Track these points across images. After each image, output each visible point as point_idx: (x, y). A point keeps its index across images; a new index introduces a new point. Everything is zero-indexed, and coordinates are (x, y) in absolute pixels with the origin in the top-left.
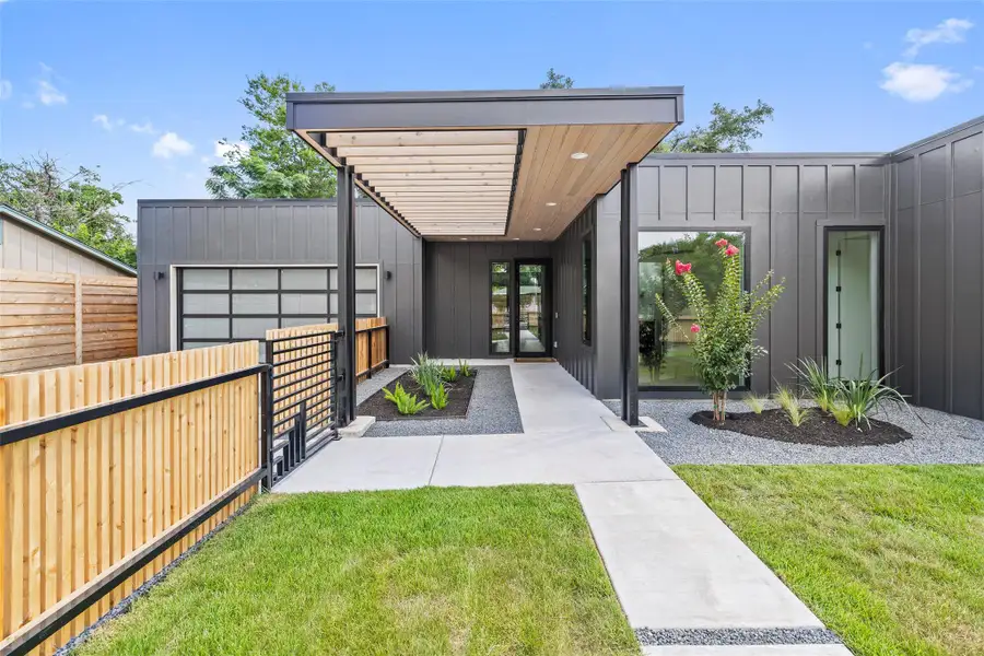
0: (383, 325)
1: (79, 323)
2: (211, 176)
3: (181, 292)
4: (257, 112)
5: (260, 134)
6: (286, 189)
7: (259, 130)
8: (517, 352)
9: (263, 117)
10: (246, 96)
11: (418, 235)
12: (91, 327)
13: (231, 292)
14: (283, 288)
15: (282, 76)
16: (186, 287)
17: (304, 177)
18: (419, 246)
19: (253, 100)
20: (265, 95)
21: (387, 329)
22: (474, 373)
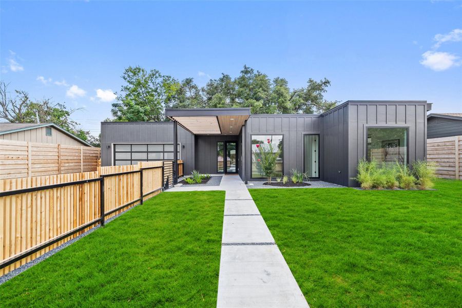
0: (182, 162)
1: (82, 162)
2: (112, 108)
3: (115, 152)
4: (128, 81)
5: (129, 89)
6: (142, 112)
7: (128, 87)
8: (226, 172)
9: (131, 83)
10: (124, 75)
11: (193, 134)
12: (85, 164)
13: (131, 152)
14: (149, 151)
15: (138, 67)
16: (116, 151)
17: (148, 108)
18: (193, 137)
19: (126, 76)
20: (131, 74)
21: (183, 164)
22: (210, 177)
